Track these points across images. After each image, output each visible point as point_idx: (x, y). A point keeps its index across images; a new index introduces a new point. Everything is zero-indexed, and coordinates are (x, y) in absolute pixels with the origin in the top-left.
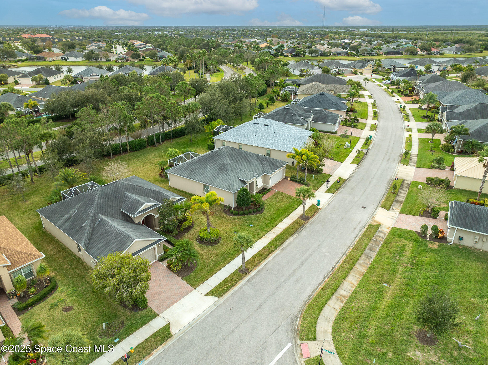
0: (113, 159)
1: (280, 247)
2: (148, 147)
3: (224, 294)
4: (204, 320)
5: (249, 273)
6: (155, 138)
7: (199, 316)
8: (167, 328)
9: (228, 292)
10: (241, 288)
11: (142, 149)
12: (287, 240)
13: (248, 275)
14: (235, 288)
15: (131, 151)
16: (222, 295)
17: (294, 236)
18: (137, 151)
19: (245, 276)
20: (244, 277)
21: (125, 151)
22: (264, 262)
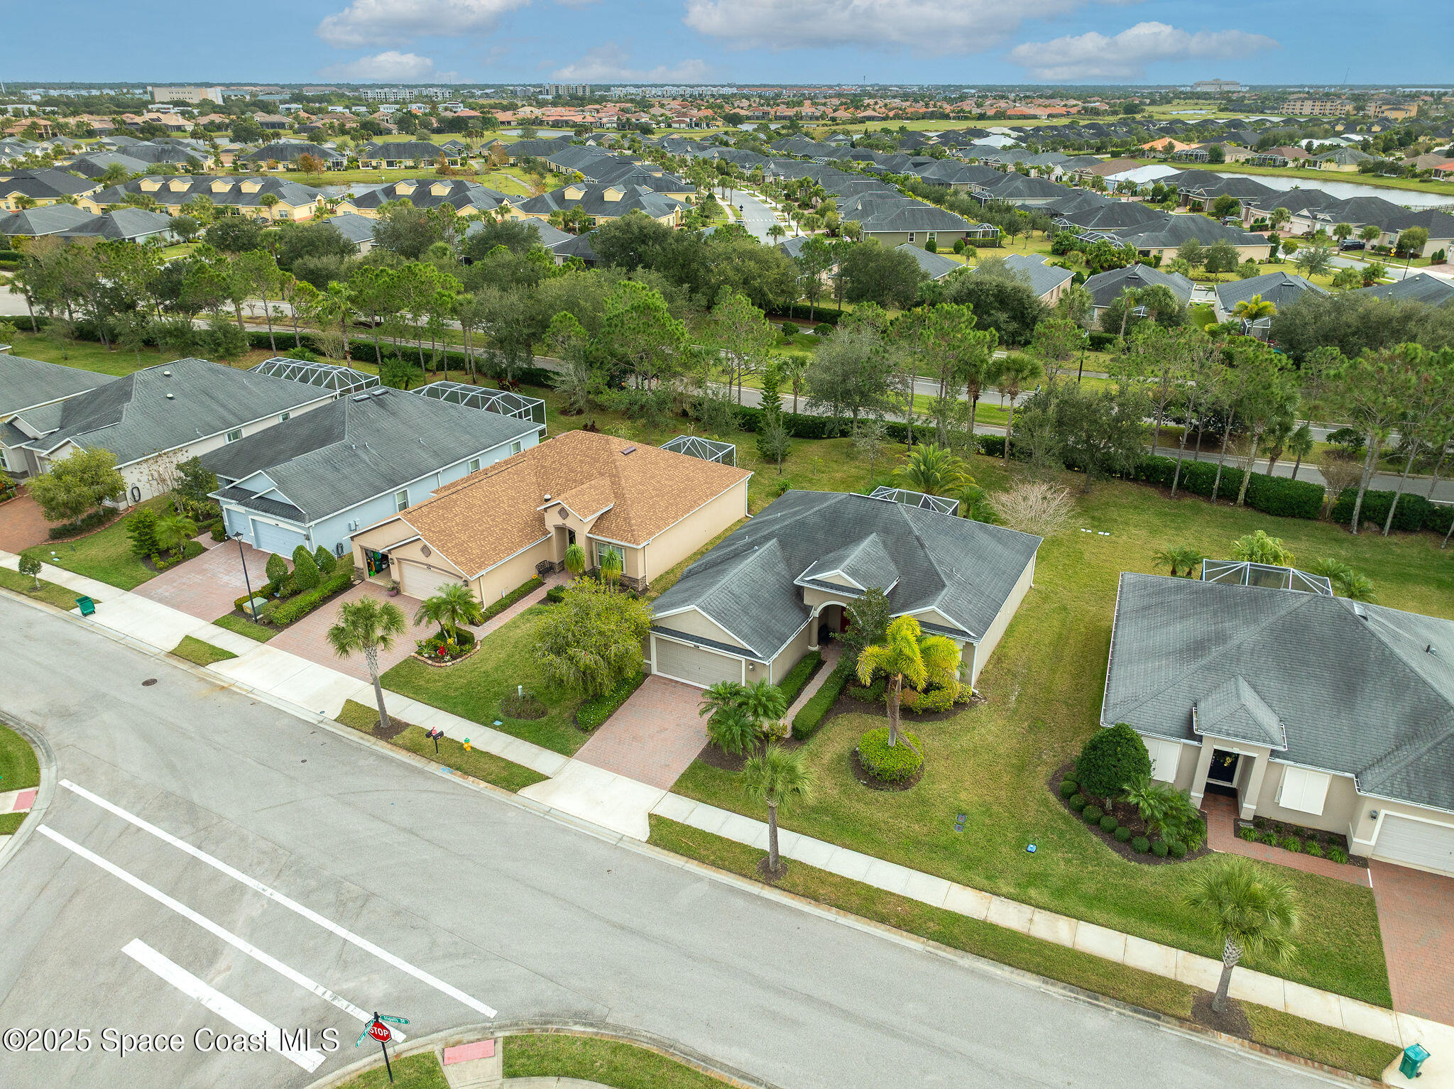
0: (1171, 498)
1: (948, 949)
2: (1324, 519)
3: (664, 848)
4: (565, 831)
5: (771, 885)
6: (1359, 501)
7: (577, 820)
8: (535, 778)
9: (672, 854)
10: (699, 879)
11: (1294, 516)
12: (1007, 968)
13: (760, 885)
14: (693, 867)
15: (1246, 504)
16: (657, 845)
17: (1050, 988)
18: (1269, 513)
19: (751, 878)
20: (745, 876)
21: (1227, 494)
22: (838, 913)
